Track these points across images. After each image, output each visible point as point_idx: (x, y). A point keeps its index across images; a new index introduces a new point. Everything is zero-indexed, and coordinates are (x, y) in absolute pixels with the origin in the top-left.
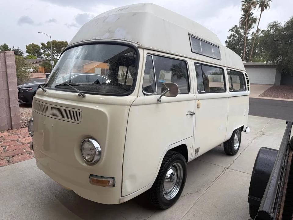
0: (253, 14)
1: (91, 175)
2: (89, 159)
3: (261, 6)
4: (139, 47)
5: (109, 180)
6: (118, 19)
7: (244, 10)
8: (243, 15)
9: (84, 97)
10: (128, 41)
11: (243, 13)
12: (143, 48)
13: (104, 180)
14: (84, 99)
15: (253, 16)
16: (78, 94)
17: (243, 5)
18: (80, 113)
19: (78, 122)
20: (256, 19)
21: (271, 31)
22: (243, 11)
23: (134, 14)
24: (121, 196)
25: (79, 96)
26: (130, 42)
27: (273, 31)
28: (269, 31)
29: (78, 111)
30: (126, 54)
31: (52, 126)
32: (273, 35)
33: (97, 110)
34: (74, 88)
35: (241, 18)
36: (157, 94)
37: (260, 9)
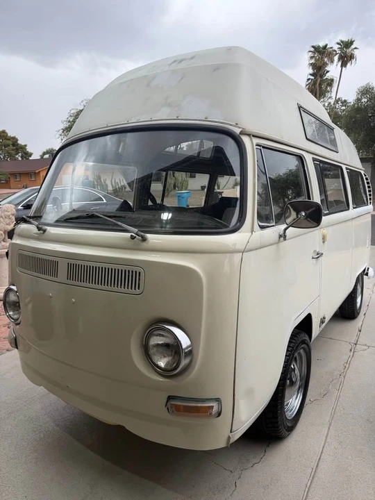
0: (328, 72)
1: (170, 398)
2: (166, 365)
3: (341, 58)
4: (242, 133)
5: (211, 405)
6: (182, 78)
7: (313, 66)
8: (311, 75)
9: (144, 239)
10: (216, 122)
11: (311, 71)
12: (249, 135)
13: (199, 405)
14: (144, 244)
15: (328, 76)
16: (131, 235)
17: (312, 58)
18: (140, 273)
19: (138, 291)
20: (332, 80)
21: (363, 101)
22: (311, 68)
23: (216, 68)
24: (231, 432)
25: (132, 238)
26: (222, 123)
27: (366, 100)
28: (359, 100)
29: (134, 269)
30: (167, 149)
31: (74, 303)
32: (366, 108)
33: (180, 265)
34: (119, 223)
35: (308, 79)
36: (274, 224)
37: (340, 63)
